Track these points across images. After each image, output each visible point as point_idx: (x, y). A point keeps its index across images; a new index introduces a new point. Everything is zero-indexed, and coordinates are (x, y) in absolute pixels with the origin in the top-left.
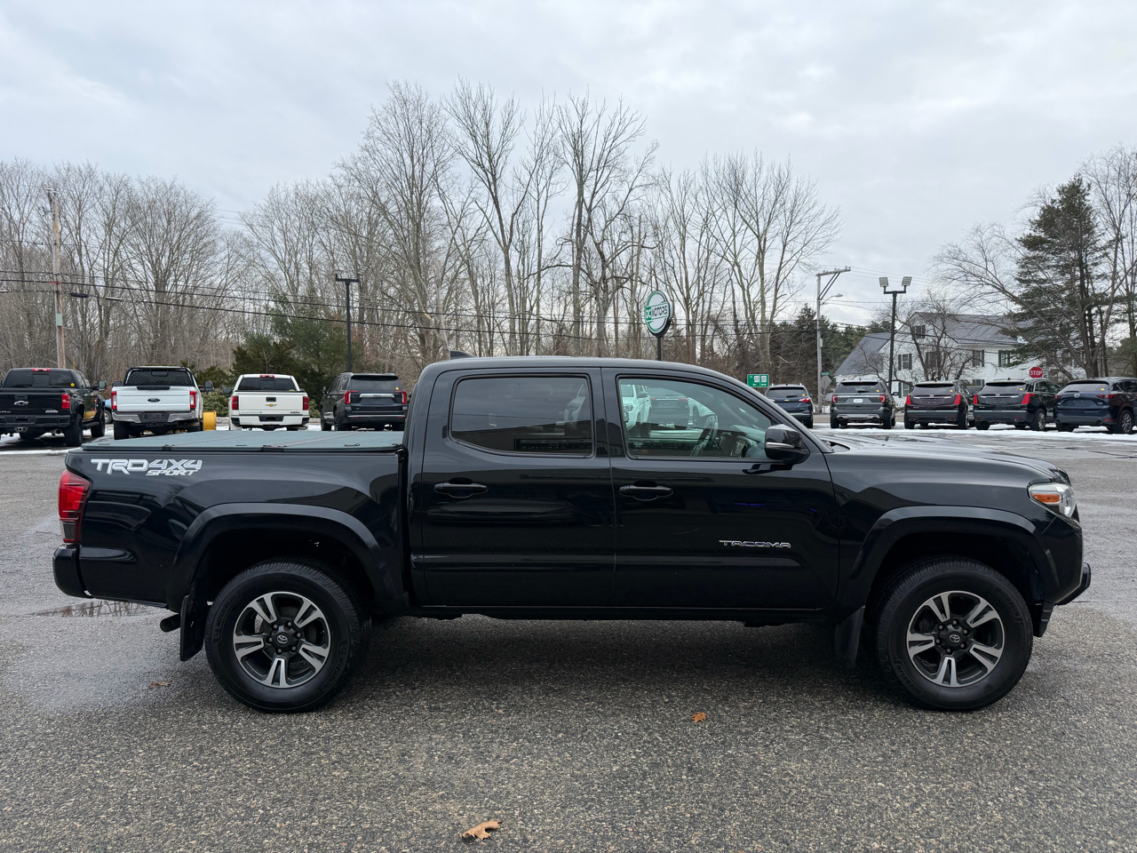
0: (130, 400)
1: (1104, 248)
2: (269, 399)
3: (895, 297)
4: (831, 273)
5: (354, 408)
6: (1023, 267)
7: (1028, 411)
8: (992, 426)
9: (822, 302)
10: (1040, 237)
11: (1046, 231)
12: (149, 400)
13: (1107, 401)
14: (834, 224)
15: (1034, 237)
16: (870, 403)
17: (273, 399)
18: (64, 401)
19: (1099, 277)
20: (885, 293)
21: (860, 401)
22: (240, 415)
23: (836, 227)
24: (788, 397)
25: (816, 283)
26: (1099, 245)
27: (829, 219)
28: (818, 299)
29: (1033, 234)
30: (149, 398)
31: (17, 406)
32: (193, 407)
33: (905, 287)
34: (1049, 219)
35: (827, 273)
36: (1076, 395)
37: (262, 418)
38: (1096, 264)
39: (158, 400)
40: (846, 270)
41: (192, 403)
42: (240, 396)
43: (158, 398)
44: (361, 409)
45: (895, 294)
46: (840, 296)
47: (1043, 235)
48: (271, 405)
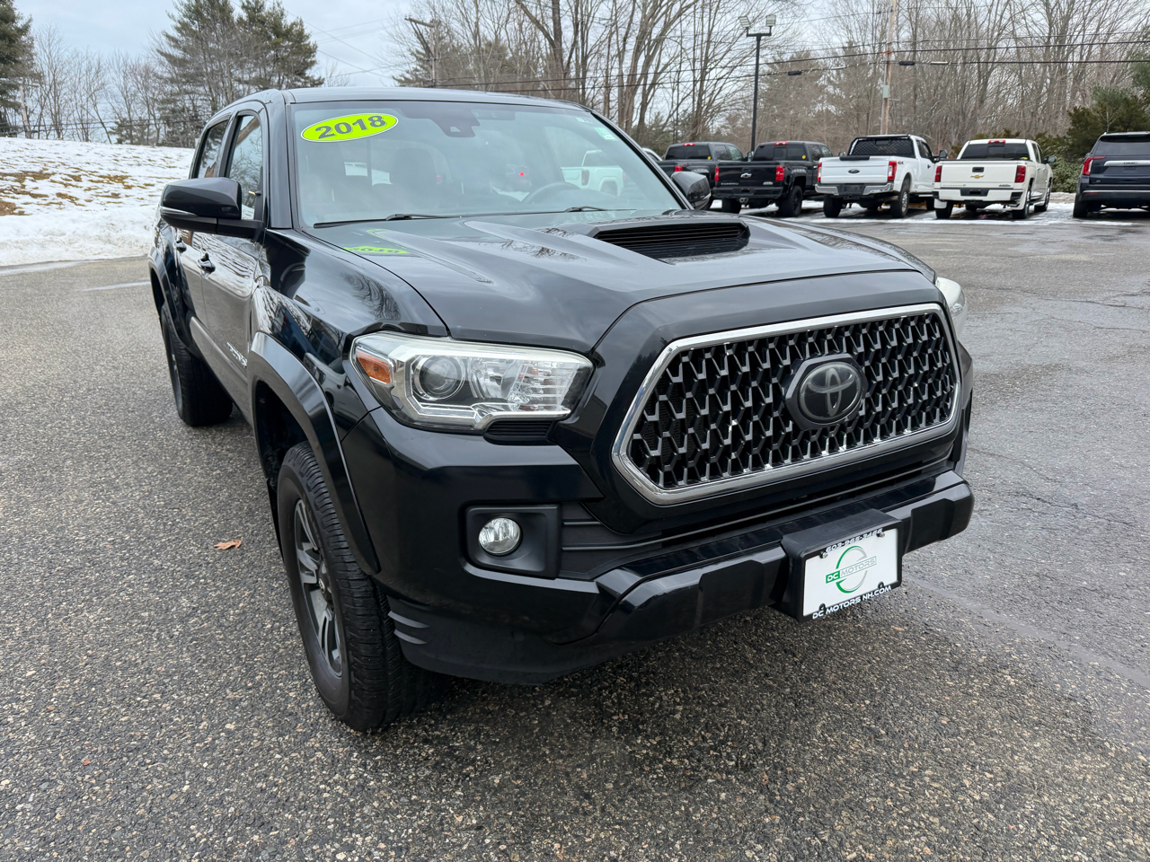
0: (833, 172)
2: (976, 170)
5: (1092, 181)
12: (850, 172)
17: (980, 170)
18: (778, 173)
22: (942, 188)
30: (850, 169)
31: (743, 178)
32: (891, 179)
37: (964, 192)
39: (858, 172)
41: (890, 174)
42: (944, 166)
43: (858, 168)
44: (1103, 181)
48: (977, 177)
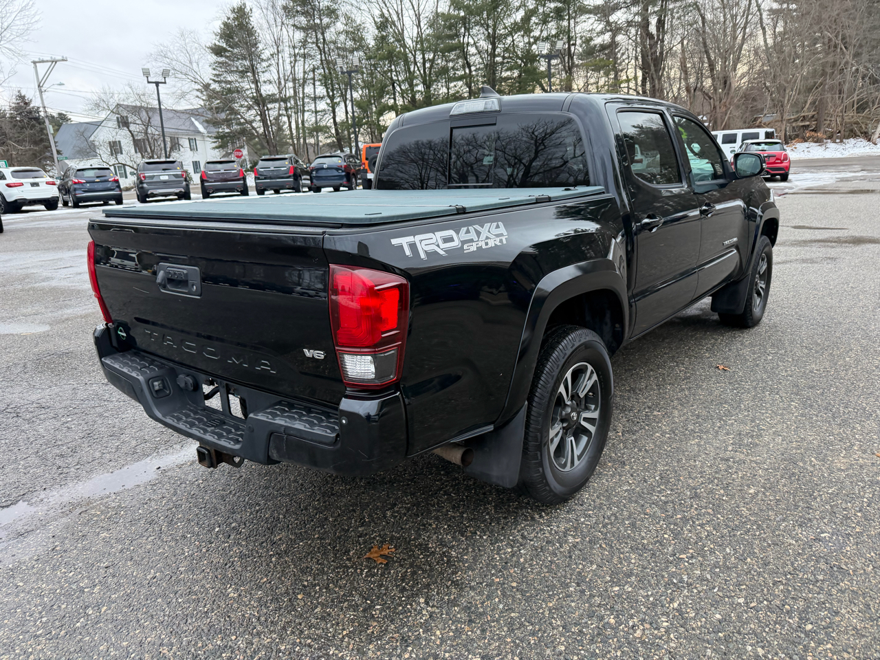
1: (269, 59)
3: (157, 86)
4: (47, 61)
6: (214, 69)
7: (294, 179)
8: (266, 193)
9: (43, 89)
10: (222, 47)
11: (227, 42)
13: (343, 169)
14: (33, 13)
15: (219, 46)
16: (174, 179)
19: (265, 82)
20: (149, 82)
21: (166, 178)
23: (34, 15)
24: (98, 177)
25: (33, 70)
26: (263, 56)
27: (25, 6)
28: (39, 86)
29: (217, 43)
33: (165, 78)
34: (228, 33)
35: (43, 61)
36: (325, 166)
38: (263, 72)
40: (63, 60)
45: (157, 84)
46: (61, 84)
47: (224, 45)
